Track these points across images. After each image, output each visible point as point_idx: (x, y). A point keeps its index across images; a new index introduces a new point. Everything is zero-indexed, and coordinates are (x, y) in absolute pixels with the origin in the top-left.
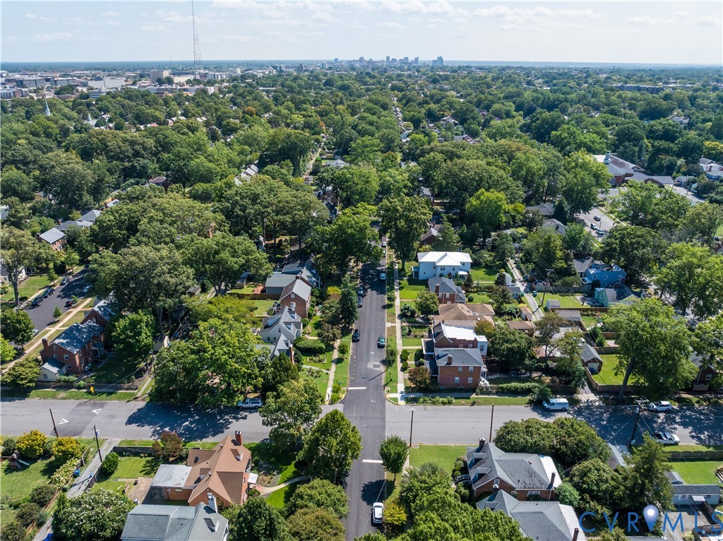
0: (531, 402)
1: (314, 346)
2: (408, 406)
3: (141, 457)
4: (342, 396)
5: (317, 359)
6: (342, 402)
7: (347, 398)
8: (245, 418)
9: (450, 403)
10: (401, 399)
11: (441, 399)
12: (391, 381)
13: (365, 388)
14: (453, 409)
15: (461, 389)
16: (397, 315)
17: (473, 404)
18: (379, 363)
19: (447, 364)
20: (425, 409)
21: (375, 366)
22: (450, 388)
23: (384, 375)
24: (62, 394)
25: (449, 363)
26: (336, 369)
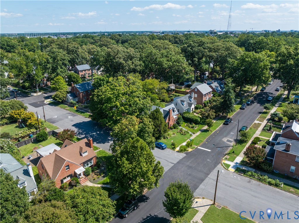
1: (193, 118)
2: (235, 174)
4: (190, 150)
5: (191, 126)
6: (186, 153)
7: (192, 152)
9: (276, 185)
10: (233, 167)
11: (270, 180)
12: (234, 154)
13: (210, 151)
14: (278, 192)
15: (296, 179)
16: (266, 119)
18: (233, 140)
19: (285, 150)
20: (249, 182)
21: (228, 141)
22: (284, 175)
23: (231, 148)
24: (68, 108)
25: (287, 150)
26: (199, 134)
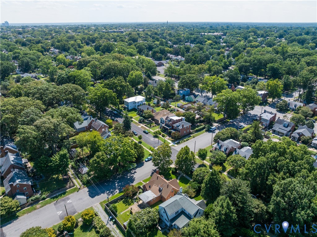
0: (206, 131)
3: (118, 202)
8: (135, 172)
9: (188, 139)
12: (165, 141)
17: (194, 137)
18: (154, 138)
20: (184, 144)
24: (38, 206)
